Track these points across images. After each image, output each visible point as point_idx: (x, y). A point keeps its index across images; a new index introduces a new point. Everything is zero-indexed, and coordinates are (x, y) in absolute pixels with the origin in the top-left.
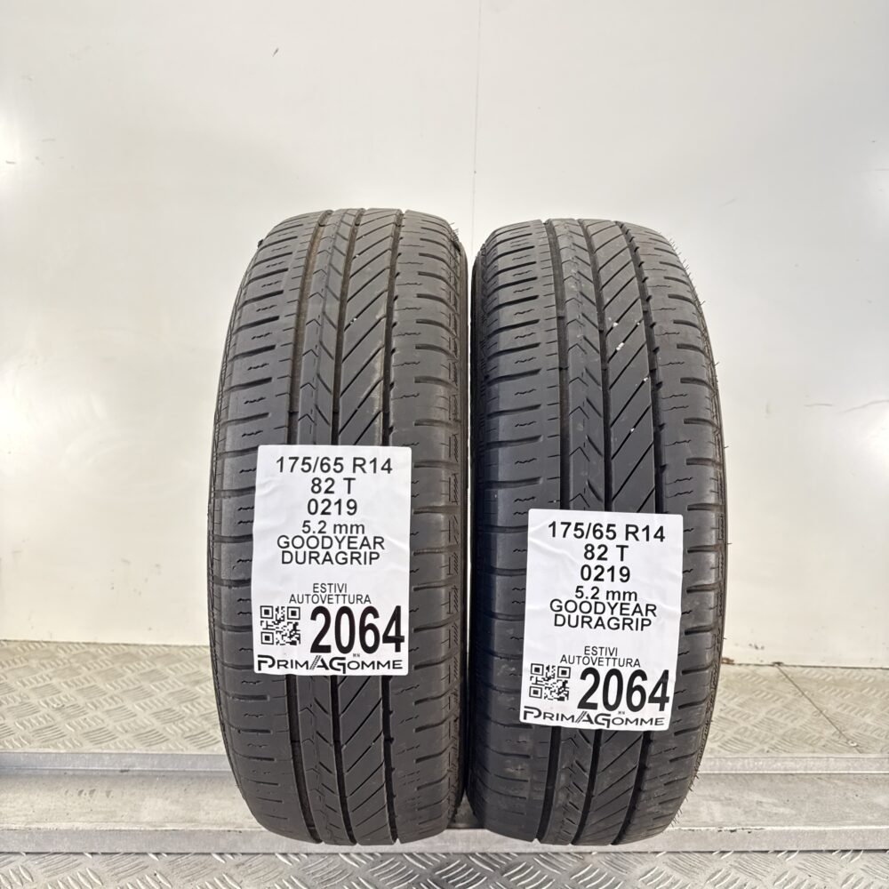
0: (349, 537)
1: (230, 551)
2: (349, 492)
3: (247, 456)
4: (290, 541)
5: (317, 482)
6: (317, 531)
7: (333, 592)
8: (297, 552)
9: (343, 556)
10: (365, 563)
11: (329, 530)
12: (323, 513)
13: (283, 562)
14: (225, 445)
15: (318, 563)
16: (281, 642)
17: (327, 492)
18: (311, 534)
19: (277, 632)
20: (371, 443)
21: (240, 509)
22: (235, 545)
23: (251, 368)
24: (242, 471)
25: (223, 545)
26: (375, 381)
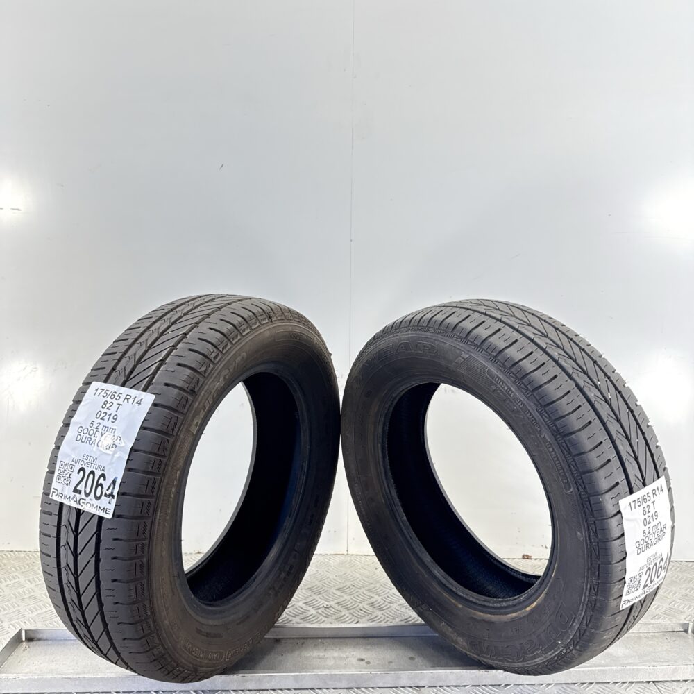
2: (117, 411)
4: (83, 429)
5: (106, 403)
6: (95, 427)
7: (90, 461)
8: (83, 436)
12: (102, 419)
16: (63, 482)
17: (108, 408)
18: (92, 428)
19: (63, 477)
20: (138, 389)
21: (72, 410)
24: (81, 392)
26: (158, 360)
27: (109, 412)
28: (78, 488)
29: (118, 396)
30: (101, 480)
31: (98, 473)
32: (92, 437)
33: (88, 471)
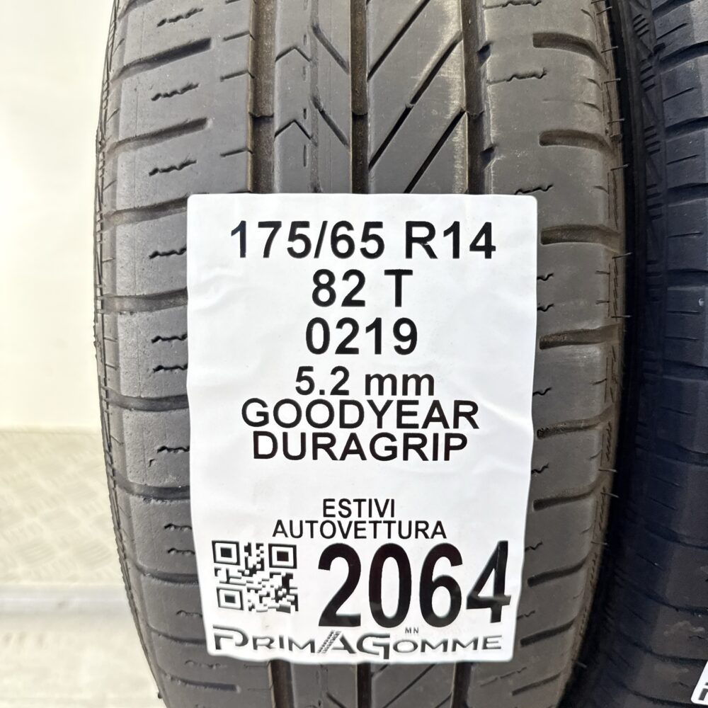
0: (400, 403)
1: (141, 428)
2: (398, 303)
3: (163, 220)
4: (270, 410)
5: (324, 279)
6: (328, 391)
7: (365, 516)
8: (285, 435)
9: (386, 442)
10: (435, 458)
11: (355, 388)
12: (342, 349)
13: (257, 456)
14: (114, 195)
15: (333, 458)
16: (259, 606)
17: (348, 302)
18: (315, 395)
19: (249, 590)
20: (445, 188)
21: (154, 341)
22: (151, 415)
23: (163, 22)
24: (156, 254)
25: (126, 413)
26: (447, 40)
27: (363, 317)
28: (344, 610)
29: (366, 237)
30: (442, 567)
31: (417, 551)
32: (334, 428)
33: (366, 551)
